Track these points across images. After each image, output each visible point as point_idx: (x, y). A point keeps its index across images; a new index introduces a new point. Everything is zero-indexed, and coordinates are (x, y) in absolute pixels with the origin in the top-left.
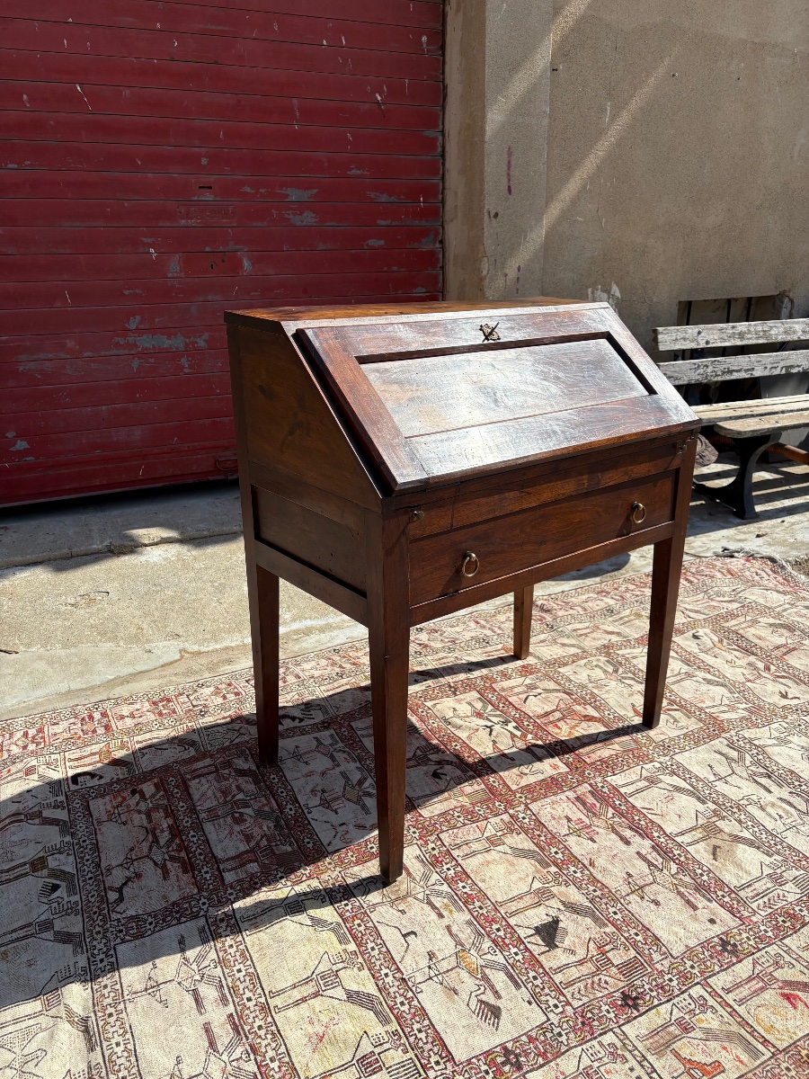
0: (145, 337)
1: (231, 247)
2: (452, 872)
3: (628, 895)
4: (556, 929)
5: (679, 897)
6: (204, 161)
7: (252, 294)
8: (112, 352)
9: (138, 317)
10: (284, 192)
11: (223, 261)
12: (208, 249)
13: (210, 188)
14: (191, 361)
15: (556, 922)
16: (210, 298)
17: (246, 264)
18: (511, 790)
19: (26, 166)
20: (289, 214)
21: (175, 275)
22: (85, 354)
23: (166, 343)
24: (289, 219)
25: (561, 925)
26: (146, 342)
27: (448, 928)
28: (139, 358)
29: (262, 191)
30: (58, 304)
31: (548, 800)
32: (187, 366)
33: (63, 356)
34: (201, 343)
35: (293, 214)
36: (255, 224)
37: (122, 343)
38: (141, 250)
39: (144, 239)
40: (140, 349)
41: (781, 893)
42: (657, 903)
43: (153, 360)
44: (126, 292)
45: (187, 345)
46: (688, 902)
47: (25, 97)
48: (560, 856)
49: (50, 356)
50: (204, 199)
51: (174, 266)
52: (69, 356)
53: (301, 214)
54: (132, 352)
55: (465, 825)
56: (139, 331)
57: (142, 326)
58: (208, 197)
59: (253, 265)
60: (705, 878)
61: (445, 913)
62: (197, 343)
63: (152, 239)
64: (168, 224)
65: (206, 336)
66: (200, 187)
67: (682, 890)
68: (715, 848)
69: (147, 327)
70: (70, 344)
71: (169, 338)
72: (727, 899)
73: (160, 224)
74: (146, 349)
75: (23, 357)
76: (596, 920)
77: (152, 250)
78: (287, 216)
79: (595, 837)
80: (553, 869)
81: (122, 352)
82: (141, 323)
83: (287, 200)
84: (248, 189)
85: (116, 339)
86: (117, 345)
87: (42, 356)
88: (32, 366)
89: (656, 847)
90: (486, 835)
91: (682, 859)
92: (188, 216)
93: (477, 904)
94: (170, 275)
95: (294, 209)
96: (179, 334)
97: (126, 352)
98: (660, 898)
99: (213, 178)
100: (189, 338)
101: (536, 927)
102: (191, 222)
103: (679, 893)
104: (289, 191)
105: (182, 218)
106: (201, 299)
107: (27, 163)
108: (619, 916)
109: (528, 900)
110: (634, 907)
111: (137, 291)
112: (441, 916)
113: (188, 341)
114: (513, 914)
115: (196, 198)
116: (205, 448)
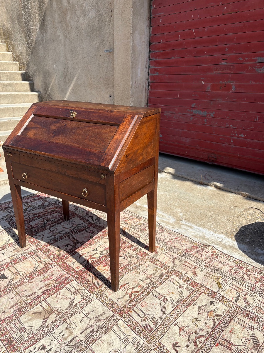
0: (195, 110)
1: (229, 81)
2: (27, 256)
3: (16, 291)
4: (4, 278)
5: (15, 304)
6: (227, 50)
7: (233, 99)
8: (186, 114)
9: (195, 104)
10: (256, 59)
11: (225, 86)
12: (221, 82)
13: (227, 59)
14: (208, 120)
15: (6, 278)
16: (218, 99)
17: (233, 88)
18: (63, 261)
19: (176, 57)
20: (256, 68)
21: (208, 91)
22: (179, 113)
23: (201, 113)
24: (255, 70)
25: (5, 280)
26: (196, 112)
27: (5, 259)
28: (193, 117)
29: (246, 59)
30: (176, 97)
31: (60, 269)
32: (206, 122)
33: (174, 113)
34: (212, 115)
35: (258, 68)
36: (240, 72)
37: (189, 111)
38: (200, 82)
39: (201, 78)
40: (193, 114)
41: (17, 332)
42: (12, 298)
43: (196, 118)
44: (193, 95)
45: (207, 115)
46: (13, 306)
47: (179, 36)
48: (34, 275)
49: (171, 112)
50: (223, 63)
51: (209, 88)
52: (175, 113)
53: (261, 68)
54: (191, 115)
55: (45, 255)
56: (194, 108)
57: (195, 107)
58: (225, 63)
59: (236, 88)
60: (24, 310)
61: (10, 258)
62: (210, 115)
63: (204, 78)
64: (210, 73)
65: (214, 113)
66: (223, 59)
67: (19, 305)
68: (40, 313)
69: (197, 107)
70: (176, 109)
71: (202, 112)
72: (14, 317)
73: (208, 73)
74: (195, 114)
75: (165, 112)
76: (7, 286)
77: (203, 82)
78: (254, 69)
79: (43, 282)
80: (28, 275)
81: (189, 114)
82: (195, 105)
83: (256, 62)
84: (241, 59)
85: (188, 110)
86: (188, 112)
87: (169, 112)
88: (167, 114)
89: (38, 297)
90: (42, 260)
91: (33, 304)
92: (216, 70)
93: (13, 263)
94: (207, 91)
95: (258, 66)
96: (206, 111)
97: (190, 114)
98: (15, 299)
99: (228, 56)
100: (208, 112)
101: (4, 274)
102: (218, 72)
103: (17, 304)
104: (257, 59)
105: (215, 71)
106: (215, 100)
107: (176, 56)
108: (7, 290)
109: (14, 271)
110: (11, 293)
111: (196, 95)
112: (9, 257)
113: (208, 113)
114: (9, 270)
115: (221, 63)
116: (206, 151)
